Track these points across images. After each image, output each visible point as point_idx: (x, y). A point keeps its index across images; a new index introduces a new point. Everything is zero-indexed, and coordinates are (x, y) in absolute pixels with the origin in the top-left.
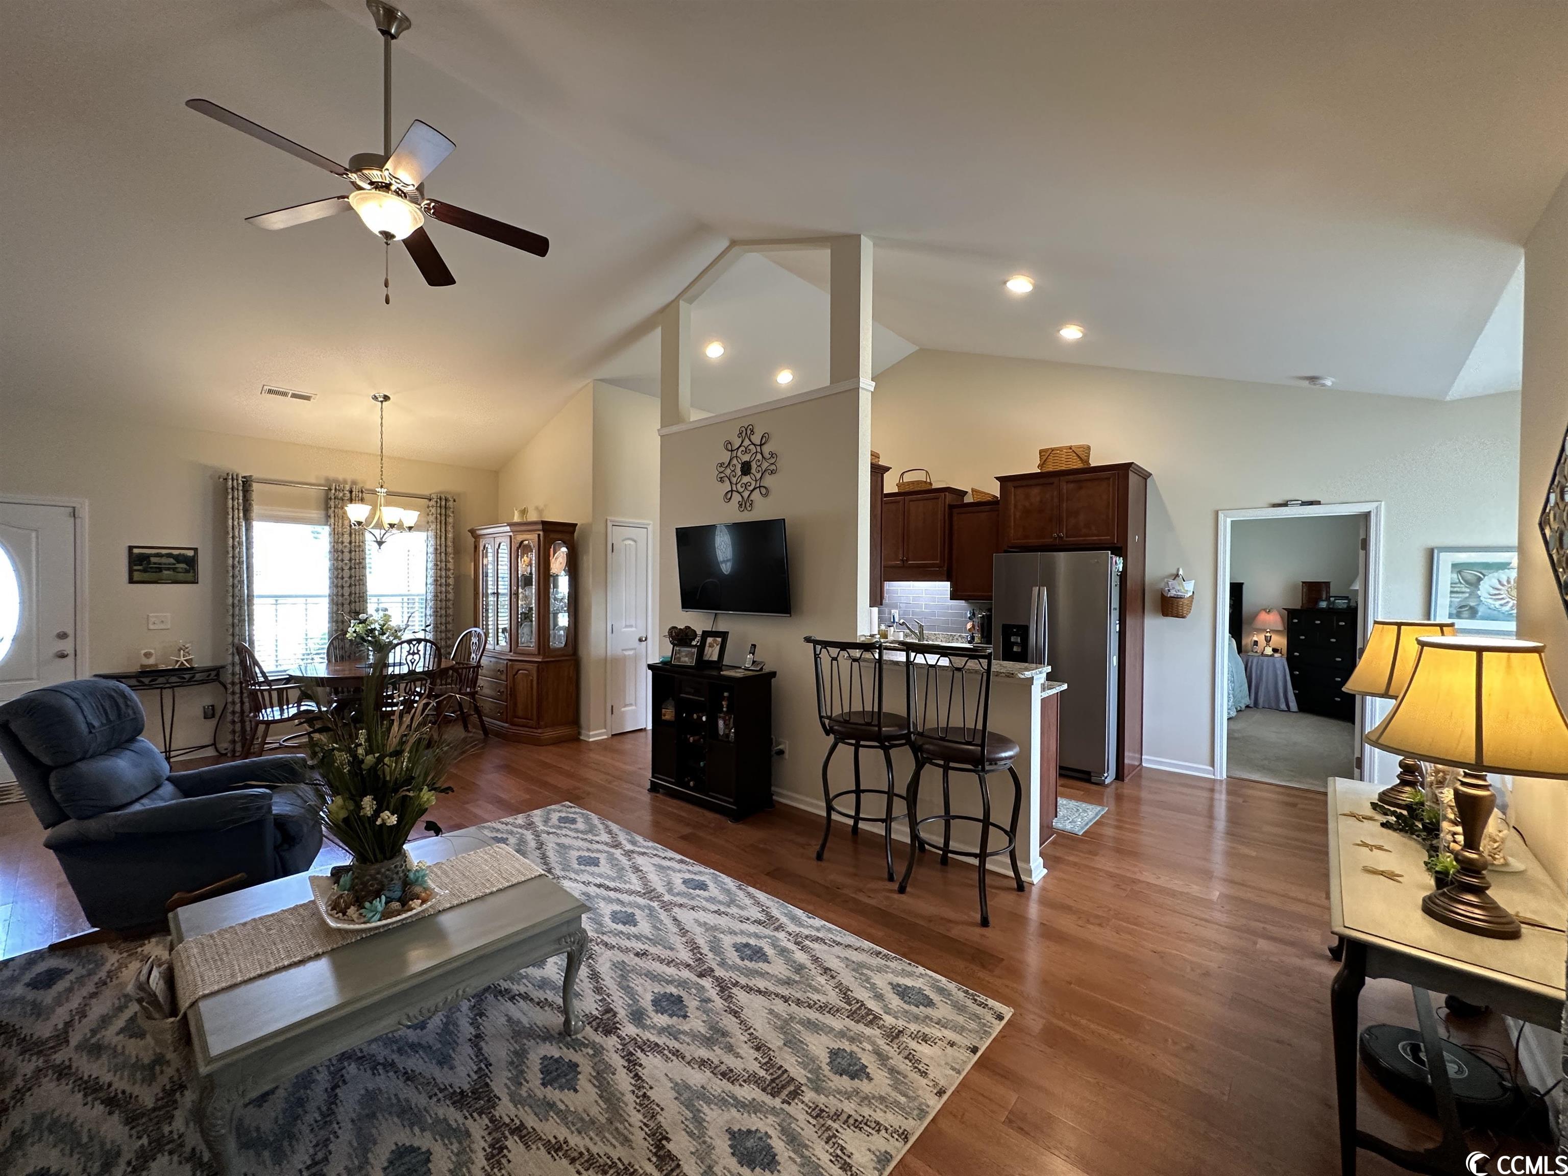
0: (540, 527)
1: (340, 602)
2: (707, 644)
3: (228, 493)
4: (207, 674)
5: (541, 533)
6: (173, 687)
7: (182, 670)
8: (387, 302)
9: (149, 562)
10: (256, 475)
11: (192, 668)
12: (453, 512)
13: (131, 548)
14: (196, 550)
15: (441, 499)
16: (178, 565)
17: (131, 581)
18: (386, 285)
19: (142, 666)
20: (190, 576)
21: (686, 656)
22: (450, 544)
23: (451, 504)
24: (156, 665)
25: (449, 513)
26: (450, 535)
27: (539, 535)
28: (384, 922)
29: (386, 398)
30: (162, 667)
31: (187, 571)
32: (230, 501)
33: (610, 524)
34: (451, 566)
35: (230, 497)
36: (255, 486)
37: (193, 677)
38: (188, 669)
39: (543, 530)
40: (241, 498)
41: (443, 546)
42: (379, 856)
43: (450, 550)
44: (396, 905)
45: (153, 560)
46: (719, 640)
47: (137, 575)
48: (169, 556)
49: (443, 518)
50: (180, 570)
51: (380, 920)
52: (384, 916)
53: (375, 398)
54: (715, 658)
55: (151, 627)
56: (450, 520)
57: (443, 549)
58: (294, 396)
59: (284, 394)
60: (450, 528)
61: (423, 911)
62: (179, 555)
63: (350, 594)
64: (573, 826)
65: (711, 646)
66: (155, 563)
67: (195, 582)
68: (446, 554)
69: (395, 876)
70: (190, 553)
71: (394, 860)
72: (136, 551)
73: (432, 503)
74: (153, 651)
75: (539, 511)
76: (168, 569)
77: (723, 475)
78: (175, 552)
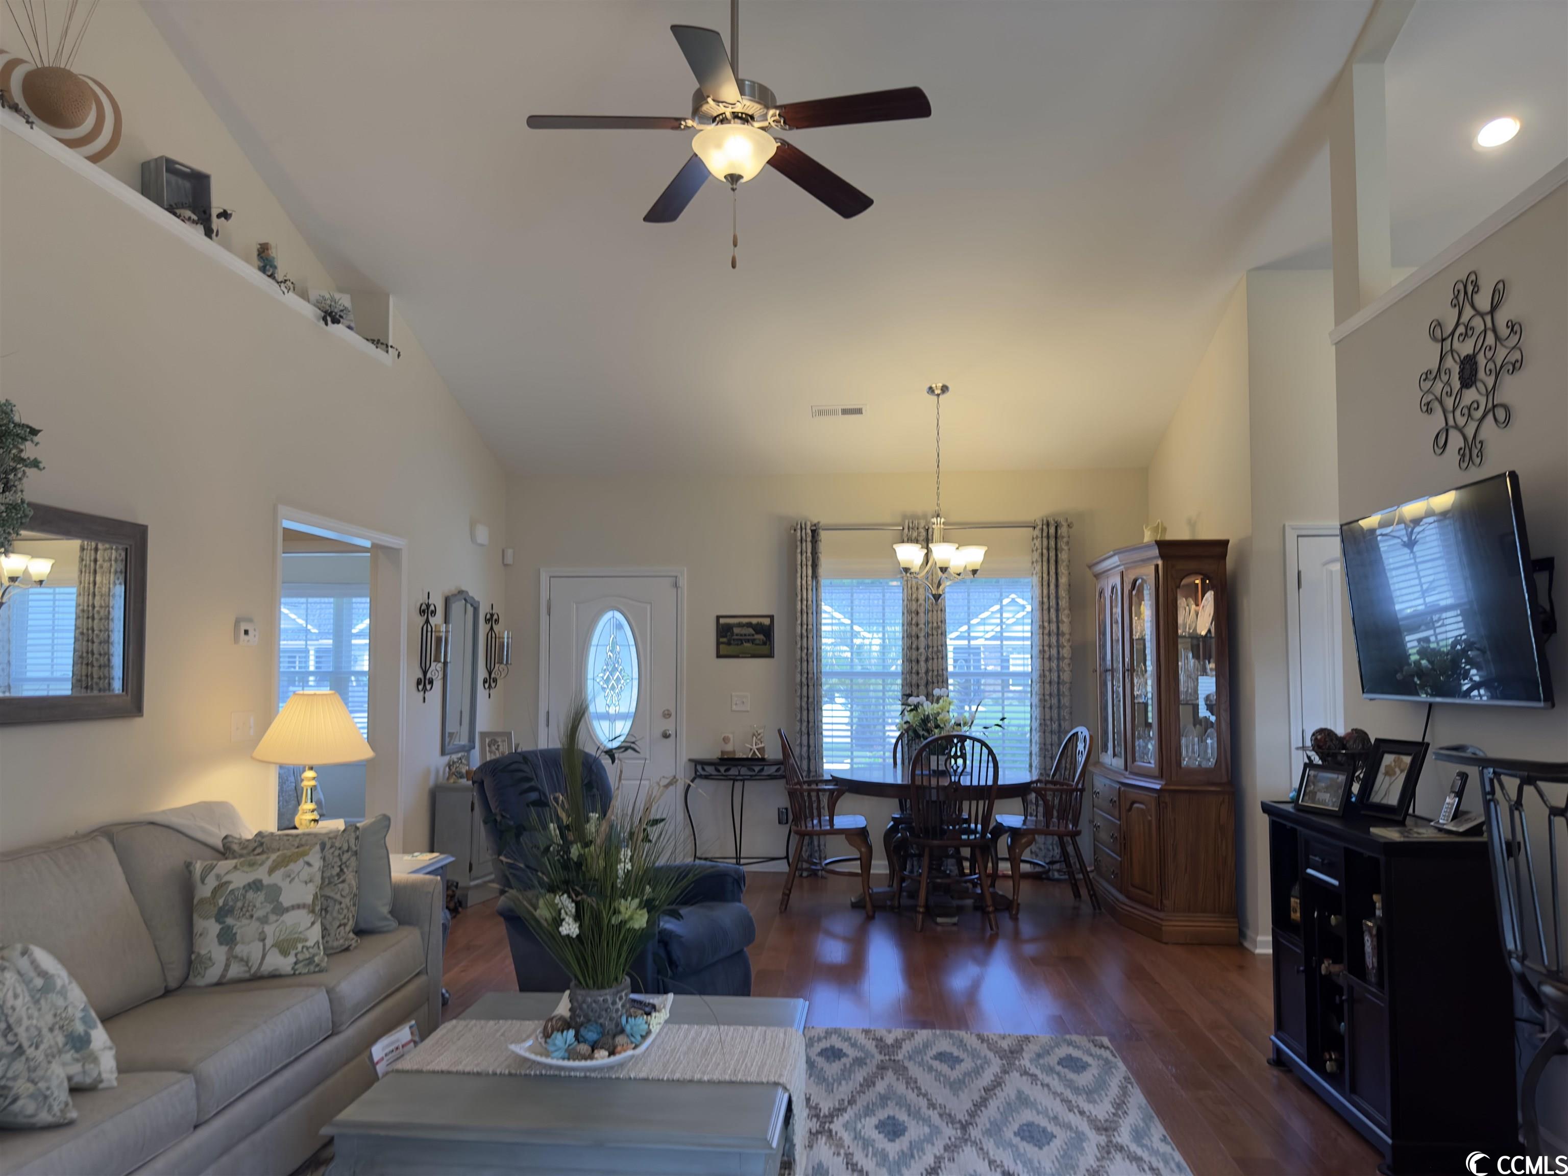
0: (1156, 552)
1: (914, 682)
2: (1382, 769)
3: (797, 547)
5: (1160, 562)
6: (743, 780)
7: (754, 760)
8: (734, 266)
9: (732, 634)
10: (824, 520)
11: (763, 759)
12: (1067, 543)
13: (718, 618)
14: (772, 617)
15: (1048, 525)
16: (757, 637)
17: (719, 656)
18: (735, 245)
19: (723, 753)
20: (765, 649)
21: (1327, 789)
22: (1063, 593)
23: (1063, 531)
24: (734, 752)
25: (1062, 544)
26: (1063, 580)
27: (1157, 566)
29: (945, 389)
30: (740, 755)
31: (764, 643)
32: (799, 556)
33: (1291, 536)
34: (1065, 628)
35: (799, 550)
36: (823, 535)
37: (762, 770)
38: (758, 759)
39: (1162, 556)
40: (809, 551)
41: (1053, 597)
43: (1063, 603)
44: (584, 1048)
45: (736, 630)
46: (1407, 760)
47: (724, 649)
48: (749, 625)
49: (1052, 554)
50: (757, 642)
51: (563, 1059)
52: (571, 1054)
53: (931, 390)
54: (1393, 800)
55: (734, 707)
56: (1063, 556)
57: (1053, 602)
58: (845, 412)
59: (832, 412)
60: (1062, 569)
62: (758, 624)
64: (1071, 1075)
65: (1389, 772)
66: (737, 635)
67: (770, 655)
68: (1057, 610)
70: (767, 621)
72: (722, 621)
73: (1037, 532)
76: (748, 641)
77: (1431, 397)
78: (754, 621)
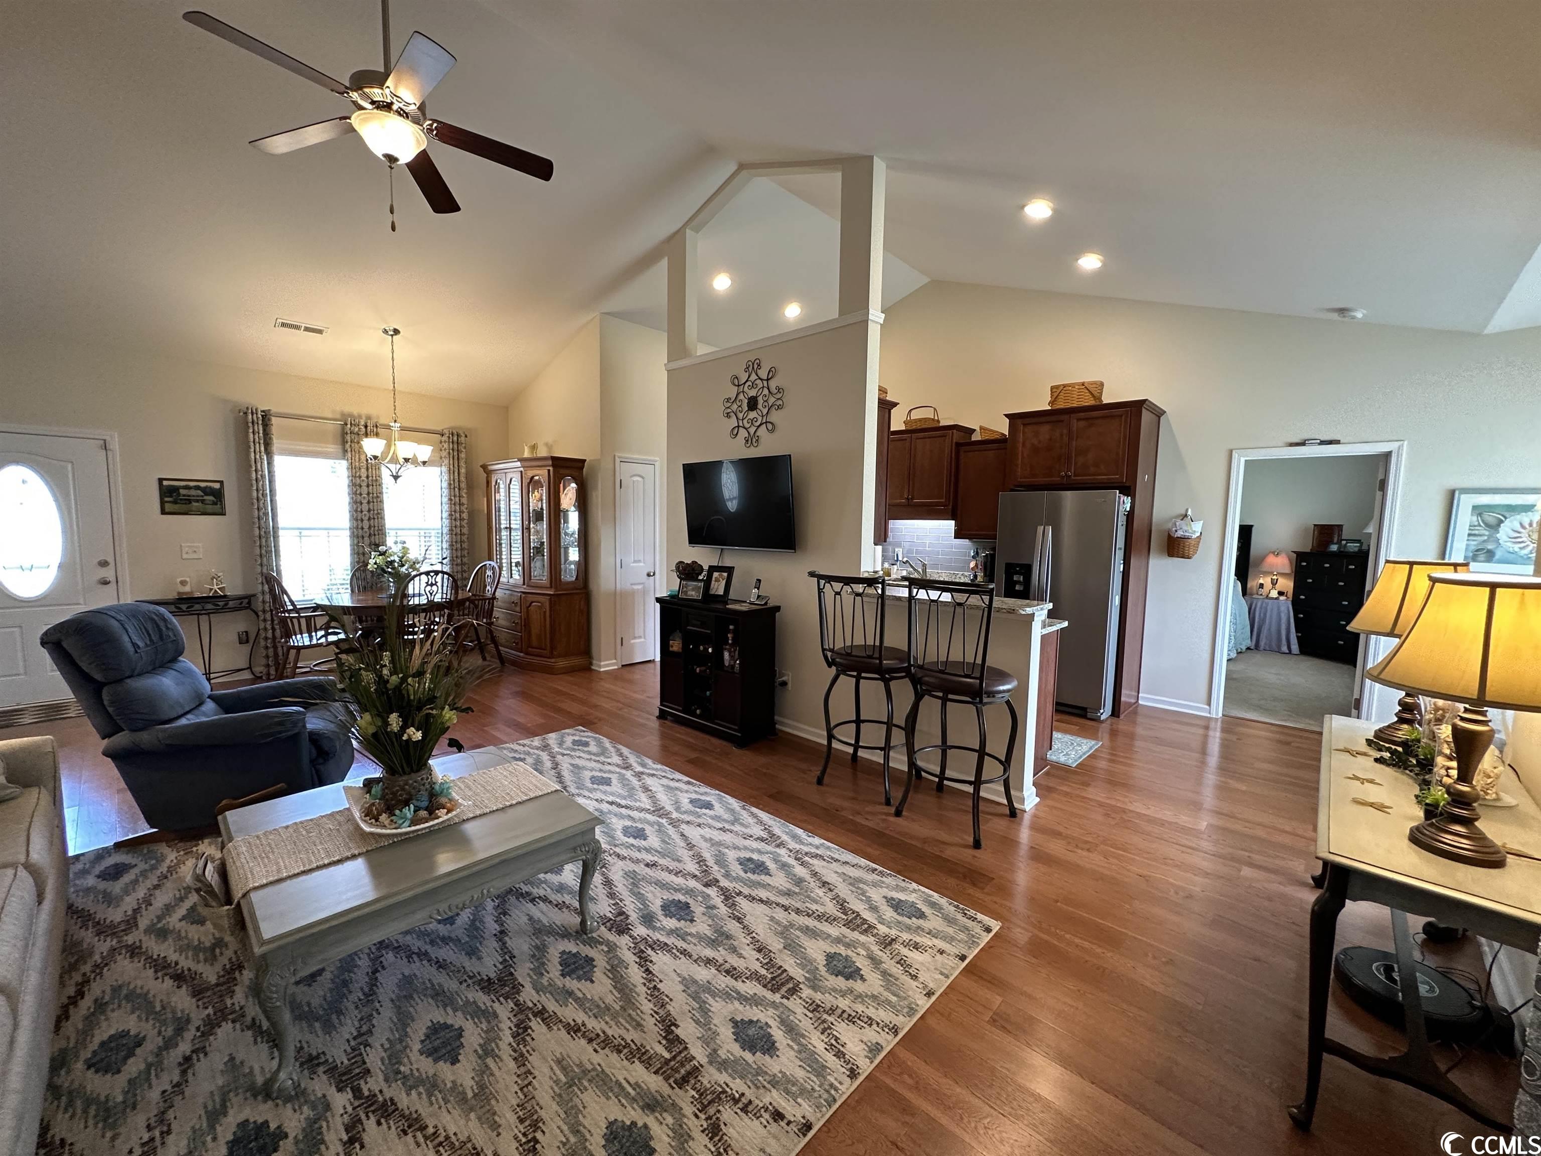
0: (550, 462)
1: (360, 534)
2: (713, 579)
3: (248, 427)
4: (239, 601)
5: (551, 469)
6: (208, 614)
7: (216, 597)
8: (393, 229)
9: (179, 494)
10: (274, 410)
11: (225, 596)
12: (465, 448)
13: (161, 480)
14: (221, 482)
15: (453, 435)
16: (206, 498)
17: (163, 512)
18: (392, 212)
19: (179, 593)
20: (217, 508)
21: (693, 590)
22: (463, 479)
23: (462, 439)
24: (192, 592)
25: (461, 448)
26: (463, 471)
27: (549, 471)
28: (413, 828)
29: (396, 332)
30: (197, 594)
31: (215, 503)
32: (251, 435)
33: (618, 460)
34: (464, 500)
35: (251, 431)
36: (274, 420)
37: (226, 605)
38: (221, 597)
39: (553, 466)
40: (261, 432)
41: (456, 481)
42: (407, 769)
43: (463, 485)
44: (423, 813)
45: (182, 491)
46: (725, 574)
47: (168, 507)
48: (197, 488)
49: (456, 454)
50: (208, 502)
51: (409, 826)
52: (413, 822)
53: (385, 332)
54: (721, 592)
55: (185, 556)
56: (463, 455)
57: (457, 485)
58: (307, 329)
59: (297, 327)
60: (462, 464)
61: (448, 820)
62: (206, 487)
63: (370, 528)
64: (586, 749)
65: (717, 580)
66: (184, 495)
67: (223, 514)
68: (459, 489)
69: (422, 787)
70: (217, 486)
71: (419, 774)
72: (165, 483)
73: (445, 438)
74: (188, 579)
75: (549, 447)
76: (197, 501)
77: (729, 410)
78: (203, 485)
